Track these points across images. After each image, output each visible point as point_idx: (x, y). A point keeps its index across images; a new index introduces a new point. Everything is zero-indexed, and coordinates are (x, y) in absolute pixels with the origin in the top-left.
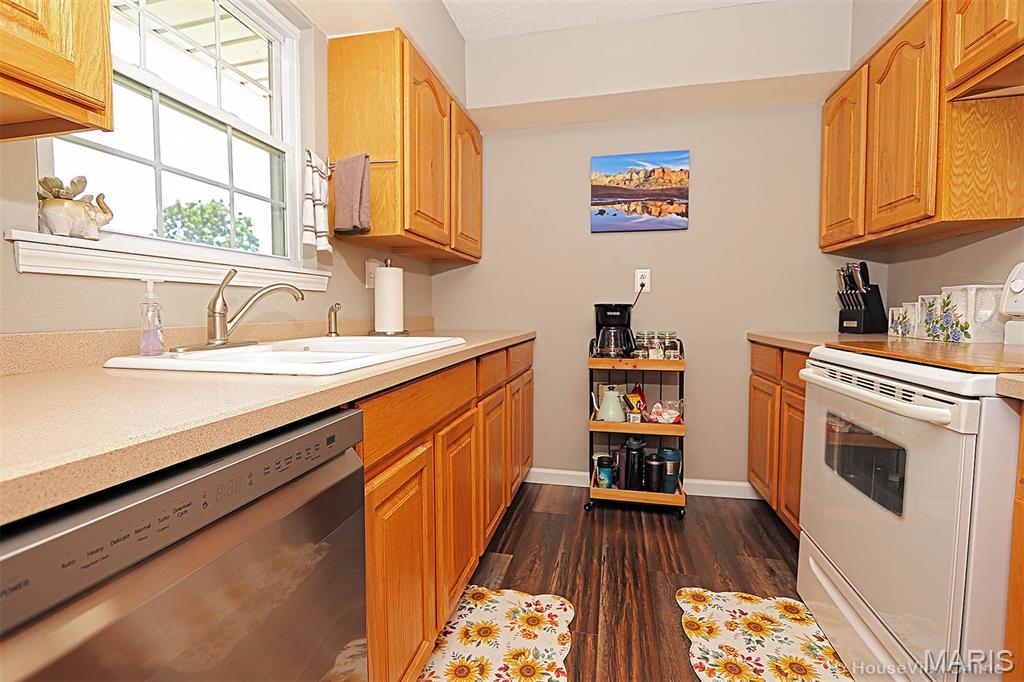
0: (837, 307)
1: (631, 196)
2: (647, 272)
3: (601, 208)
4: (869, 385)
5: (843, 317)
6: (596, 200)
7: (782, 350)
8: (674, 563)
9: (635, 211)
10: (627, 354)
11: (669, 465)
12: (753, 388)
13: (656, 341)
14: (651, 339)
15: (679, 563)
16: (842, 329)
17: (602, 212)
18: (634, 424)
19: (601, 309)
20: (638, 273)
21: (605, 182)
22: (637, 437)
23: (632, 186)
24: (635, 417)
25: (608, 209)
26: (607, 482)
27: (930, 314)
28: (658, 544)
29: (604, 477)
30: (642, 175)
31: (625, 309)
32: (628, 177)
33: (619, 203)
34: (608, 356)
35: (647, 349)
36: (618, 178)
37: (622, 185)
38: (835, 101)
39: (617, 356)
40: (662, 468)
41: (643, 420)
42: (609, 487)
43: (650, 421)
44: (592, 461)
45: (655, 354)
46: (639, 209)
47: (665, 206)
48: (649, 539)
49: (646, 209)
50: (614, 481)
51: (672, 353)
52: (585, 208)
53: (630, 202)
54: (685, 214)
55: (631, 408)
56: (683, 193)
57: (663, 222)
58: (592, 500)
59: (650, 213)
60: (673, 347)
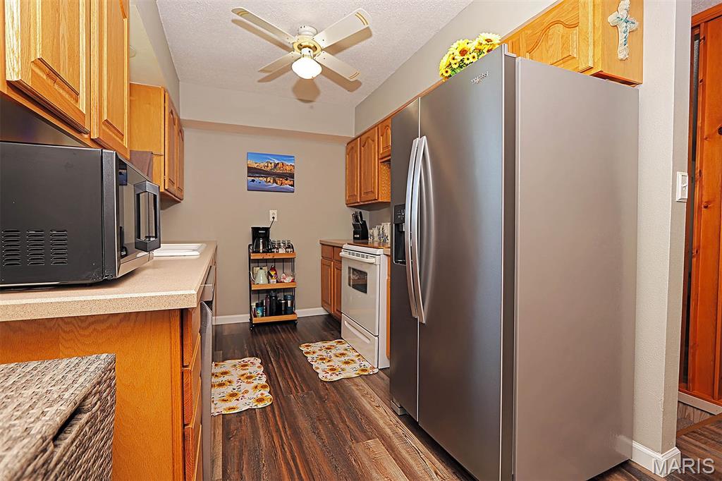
0: (352, 229)
1: (268, 174)
2: (275, 212)
3: (253, 178)
4: (358, 255)
5: (355, 233)
6: (250, 174)
7: (334, 246)
9: (270, 181)
10: (268, 251)
11: (289, 302)
12: (323, 264)
13: (282, 244)
14: (279, 244)
16: (354, 238)
17: (253, 181)
18: (273, 284)
19: (255, 231)
20: (271, 212)
21: (255, 166)
22: (275, 290)
23: (268, 169)
24: (273, 281)
25: (256, 179)
26: (261, 314)
27: (379, 232)
29: (259, 312)
30: (273, 165)
31: (267, 230)
32: (266, 165)
33: (262, 177)
34: (259, 252)
35: (278, 249)
36: (261, 165)
37: (263, 168)
39: (263, 252)
40: (286, 303)
41: (277, 282)
42: (262, 316)
43: (281, 282)
44: (251, 306)
45: (282, 251)
46: (272, 181)
47: (284, 181)
49: (275, 181)
50: (265, 314)
51: (289, 250)
52: (244, 178)
53: (267, 177)
54: (293, 185)
55: (272, 276)
56: (292, 176)
57: (283, 188)
58: (254, 324)
59: (277, 183)
60: (289, 247)
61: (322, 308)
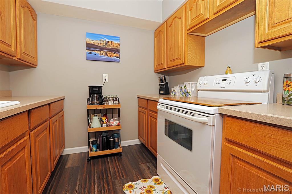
1: (101, 49)
2: (107, 75)
3: (90, 51)
5: (160, 90)
6: (88, 48)
7: (148, 100)
8: (121, 175)
9: (102, 54)
10: (101, 103)
11: (116, 139)
12: (139, 111)
13: (111, 98)
14: (109, 98)
15: (122, 174)
16: (160, 94)
17: (90, 53)
18: (105, 128)
19: (91, 88)
20: (104, 75)
21: (92, 42)
22: (105, 132)
23: (101, 45)
24: (105, 125)
25: (93, 52)
26: (95, 149)
27: (181, 90)
28: (115, 168)
29: (94, 148)
30: (104, 42)
31: (100, 87)
32: (100, 42)
33: (97, 51)
34: (94, 104)
35: (108, 101)
36: (96, 42)
37: (97, 44)
38: (158, 31)
39: (98, 104)
40: (114, 141)
41: (107, 126)
42: (96, 151)
43: (110, 126)
44: (89, 142)
45: (111, 103)
46: (104, 54)
47: (112, 54)
48: (111, 167)
49: (106, 54)
50: (98, 148)
51: (116, 102)
52: (84, 52)
53: (100, 51)
54: (119, 57)
55: (103, 122)
56: (118, 51)
57: (112, 59)
58: (90, 157)
59: (107, 56)
60: (116, 100)
61: (138, 140)
